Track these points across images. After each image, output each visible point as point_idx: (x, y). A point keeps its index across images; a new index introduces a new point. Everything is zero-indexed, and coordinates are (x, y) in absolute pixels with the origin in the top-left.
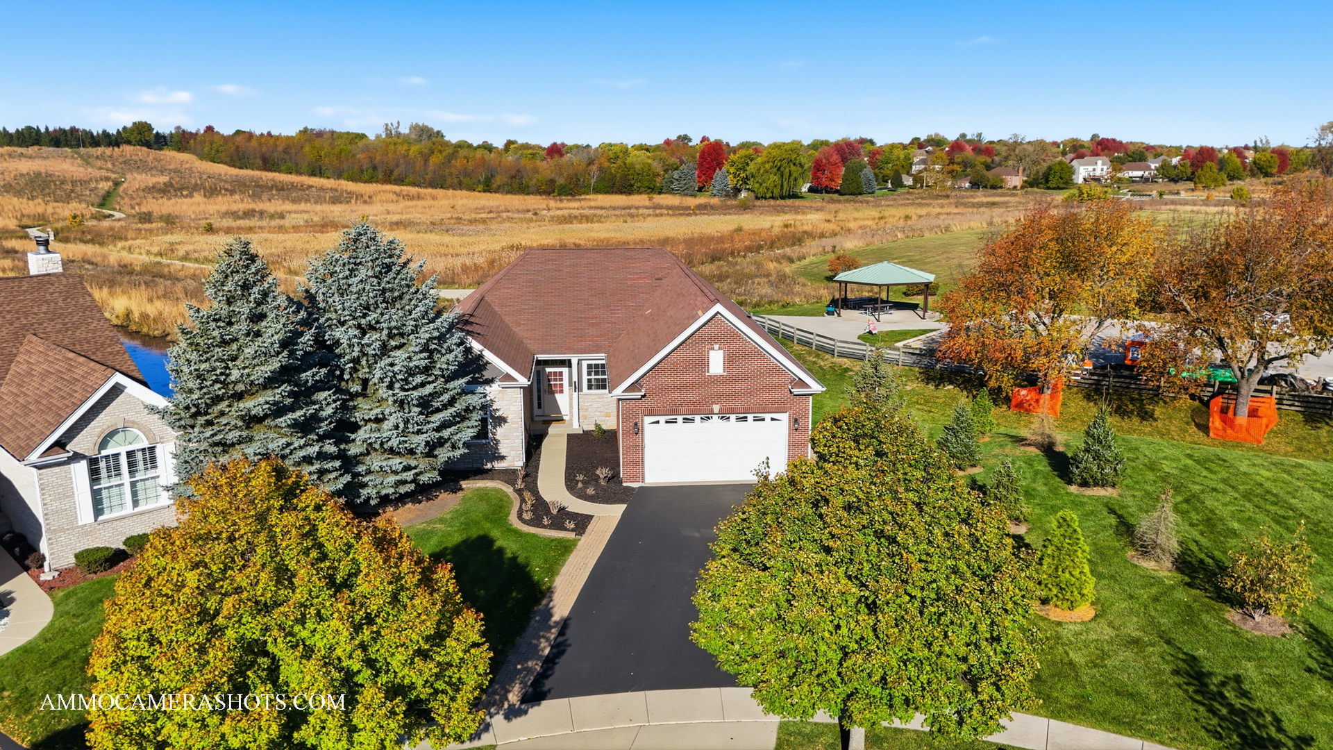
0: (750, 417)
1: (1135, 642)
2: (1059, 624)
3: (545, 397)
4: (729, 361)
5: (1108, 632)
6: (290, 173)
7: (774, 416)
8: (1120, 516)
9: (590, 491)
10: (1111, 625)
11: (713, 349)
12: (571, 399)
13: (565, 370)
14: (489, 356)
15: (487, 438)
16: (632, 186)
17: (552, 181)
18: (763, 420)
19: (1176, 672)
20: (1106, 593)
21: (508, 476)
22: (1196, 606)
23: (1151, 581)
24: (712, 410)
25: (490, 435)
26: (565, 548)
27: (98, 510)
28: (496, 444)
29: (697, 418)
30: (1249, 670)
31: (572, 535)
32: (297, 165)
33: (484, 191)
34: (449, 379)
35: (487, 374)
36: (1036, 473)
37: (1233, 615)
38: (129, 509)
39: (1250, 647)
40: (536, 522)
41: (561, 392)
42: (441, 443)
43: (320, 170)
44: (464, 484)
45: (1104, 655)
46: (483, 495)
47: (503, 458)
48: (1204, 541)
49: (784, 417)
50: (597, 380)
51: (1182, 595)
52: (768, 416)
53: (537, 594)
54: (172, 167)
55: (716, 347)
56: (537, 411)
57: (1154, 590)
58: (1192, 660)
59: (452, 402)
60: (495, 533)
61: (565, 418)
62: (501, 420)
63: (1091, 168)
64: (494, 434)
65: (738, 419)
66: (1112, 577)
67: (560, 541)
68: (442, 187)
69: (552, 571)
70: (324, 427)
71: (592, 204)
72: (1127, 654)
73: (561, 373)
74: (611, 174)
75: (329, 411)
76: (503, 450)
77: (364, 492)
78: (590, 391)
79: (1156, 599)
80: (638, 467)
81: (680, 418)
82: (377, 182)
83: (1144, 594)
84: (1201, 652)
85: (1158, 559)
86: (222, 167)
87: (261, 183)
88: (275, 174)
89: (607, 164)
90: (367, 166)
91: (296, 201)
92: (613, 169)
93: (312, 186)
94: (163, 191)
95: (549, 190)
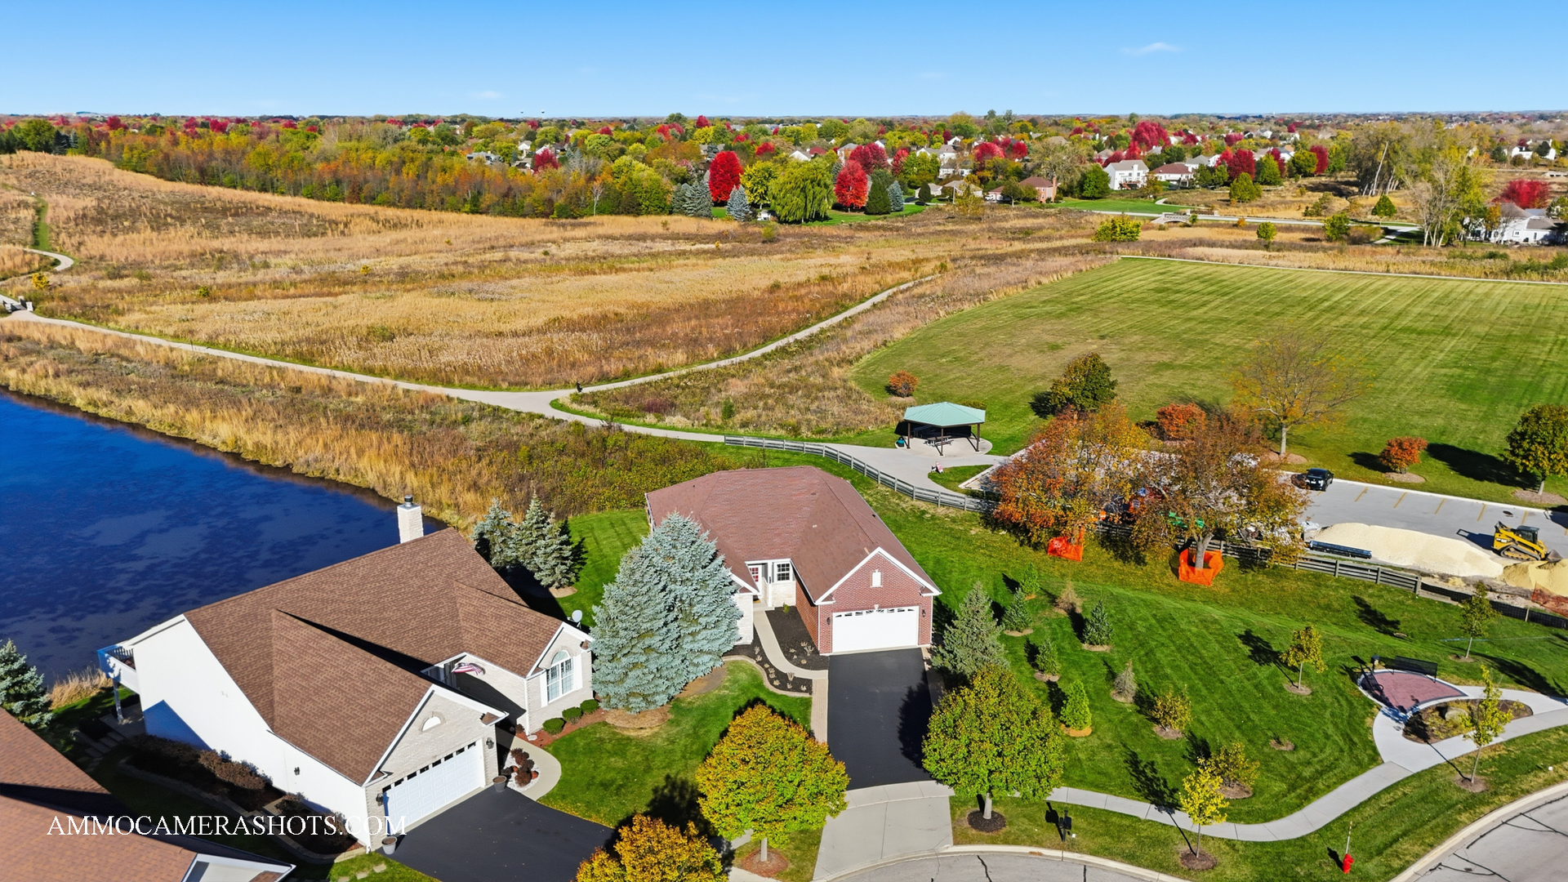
0: (896, 609)
1: (1109, 746)
2: (1074, 738)
4: (884, 579)
5: (1097, 742)
7: (910, 608)
8: (1109, 667)
9: (804, 662)
10: (1099, 737)
11: (875, 573)
13: (760, 567)
16: (640, 205)
17: (550, 201)
18: (904, 611)
19: (1126, 762)
20: (1097, 719)
21: (749, 650)
22: (1140, 724)
23: (1121, 710)
24: (874, 607)
26: (805, 706)
29: (864, 612)
30: (1158, 758)
31: (804, 696)
32: (241, 179)
33: (473, 212)
36: (1064, 633)
37: (1156, 728)
39: (1160, 746)
40: (782, 687)
41: (758, 581)
43: (272, 184)
45: (1094, 754)
46: (738, 666)
47: (741, 638)
48: (1151, 683)
49: (916, 609)
50: (783, 574)
51: (1134, 719)
52: (906, 609)
54: (89, 181)
55: (877, 571)
57: (1121, 716)
58: (1134, 755)
63: (1126, 173)
65: (889, 611)
66: (1102, 709)
67: (802, 698)
68: (421, 207)
71: (601, 231)
72: (1104, 754)
73: (757, 569)
74: (615, 191)
78: (778, 581)
79: (1121, 722)
80: (829, 644)
81: (854, 613)
82: (343, 200)
83: (1116, 719)
84: (1138, 750)
85: (1126, 697)
86: (148, 181)
87: (207, 205)
88: (217, 188)
89: (610, 180)
90: (328, 179)
91: (263, 234)
92: (617, 186)
93: (269, 209)
94: (98, 221)
95: (546, 210)
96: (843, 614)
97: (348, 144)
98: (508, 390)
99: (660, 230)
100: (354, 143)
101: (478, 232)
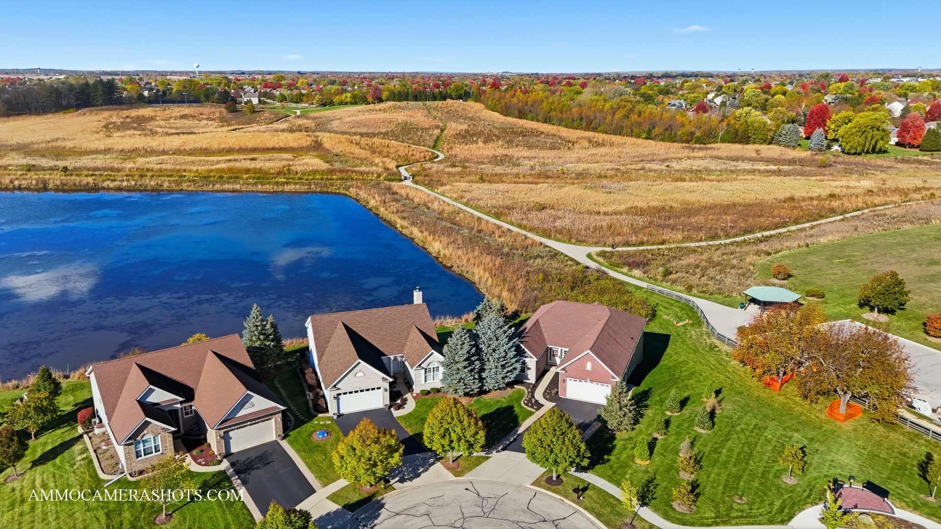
0: (600, 384)
1: (647, 472)
3: (552, 357)
4: (593, 367)
6: (533, 120)
9: (548, 397)
11: (588, 362)
14: (526, 350)
15: (523, 373)
16: (749, 137)
17: (692, 134)
21: (528, 385)
24: (587, 380)
25: (525, 373)
26: (531, 414)
27: (426, 381)
28: (526, 375)
29: (583, 381)
31: (534, 411)
32: (537, 115)
33: (646, 138)
34: (511, 358)
35: (526, 355)
38: (432, 381)
40: (527, 405)
41: (557, 356)
42: (506, 377)
43: (550, 119)
44: (515, 386)
46: (519, 391)
47: (529, 379)
49: (610, 386)
52: (605, 385)
53: (517, 425)
54: (470, 115)
56: (549, 361)
57: (670, 462)
59: (512, 365)
60: (516, 405)
62: (529, 369)
65: (596, 384)
67: (530, 411)
68: (620, 134)
69: (524, 420)
70: (476, 371)
71: (714, 153)
74: (735, 129)
75: (477, 367)
76: (529, 377)
77: (485, 388)
80: (563, 392)
81: (578, 380)
82: (581, 129)
83: (667, 462)
86: (496, 115)
87: (515, 130)
88: (525, 121)
89: (733, 122)
90: (576, 116)
91: (530, 147)
92: (737, 126)
93: (542, 133)
94: (464, 137)
95: (689, 139)
96: (572, 379)
97: (594, 97)
98: (574, 244)
99: (754, 155)
100: (597, 97)
101: (640, 150)
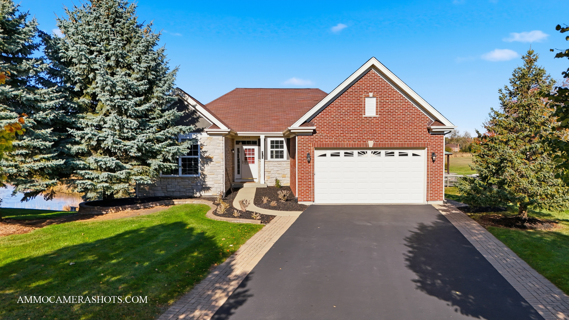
0: (397, 152)
3: (242, 166)
4: (381, 107)
7: (415, 152)
9: (273, 204)
11: (368, 97)
12: (259, 166)
13: (256, 148)
14: (200, 110)
15: (197, 173)
18: (407, 155)
24: (367, 145)
25: (200, 171)
26: (251, 230)
28: (204, 178)
29: (355, 152)
35: (199, 125)
40: (227, 215)
41: (253, 162)
44: (176, 202)
47: (208, 189)
49: (423, 153)
50: (277, 152)
52: (410, 152)
53: (219, 255)
55: (371, 95)
56: (237, 176)
60: (189, 221)
61: (255, 180)
62: (209, 160)
64: (202, 170)
65: (387, 154)
73: (253, 150)
76: (209, 182)
78: (272, 160)
80: (310, 189)
81: (342, 152)
96: (329, 152)
